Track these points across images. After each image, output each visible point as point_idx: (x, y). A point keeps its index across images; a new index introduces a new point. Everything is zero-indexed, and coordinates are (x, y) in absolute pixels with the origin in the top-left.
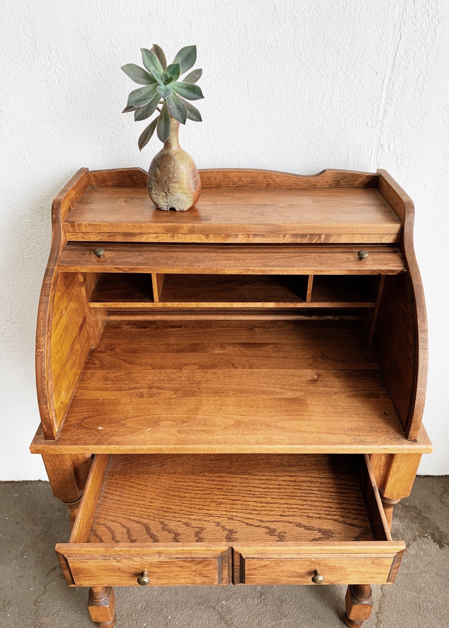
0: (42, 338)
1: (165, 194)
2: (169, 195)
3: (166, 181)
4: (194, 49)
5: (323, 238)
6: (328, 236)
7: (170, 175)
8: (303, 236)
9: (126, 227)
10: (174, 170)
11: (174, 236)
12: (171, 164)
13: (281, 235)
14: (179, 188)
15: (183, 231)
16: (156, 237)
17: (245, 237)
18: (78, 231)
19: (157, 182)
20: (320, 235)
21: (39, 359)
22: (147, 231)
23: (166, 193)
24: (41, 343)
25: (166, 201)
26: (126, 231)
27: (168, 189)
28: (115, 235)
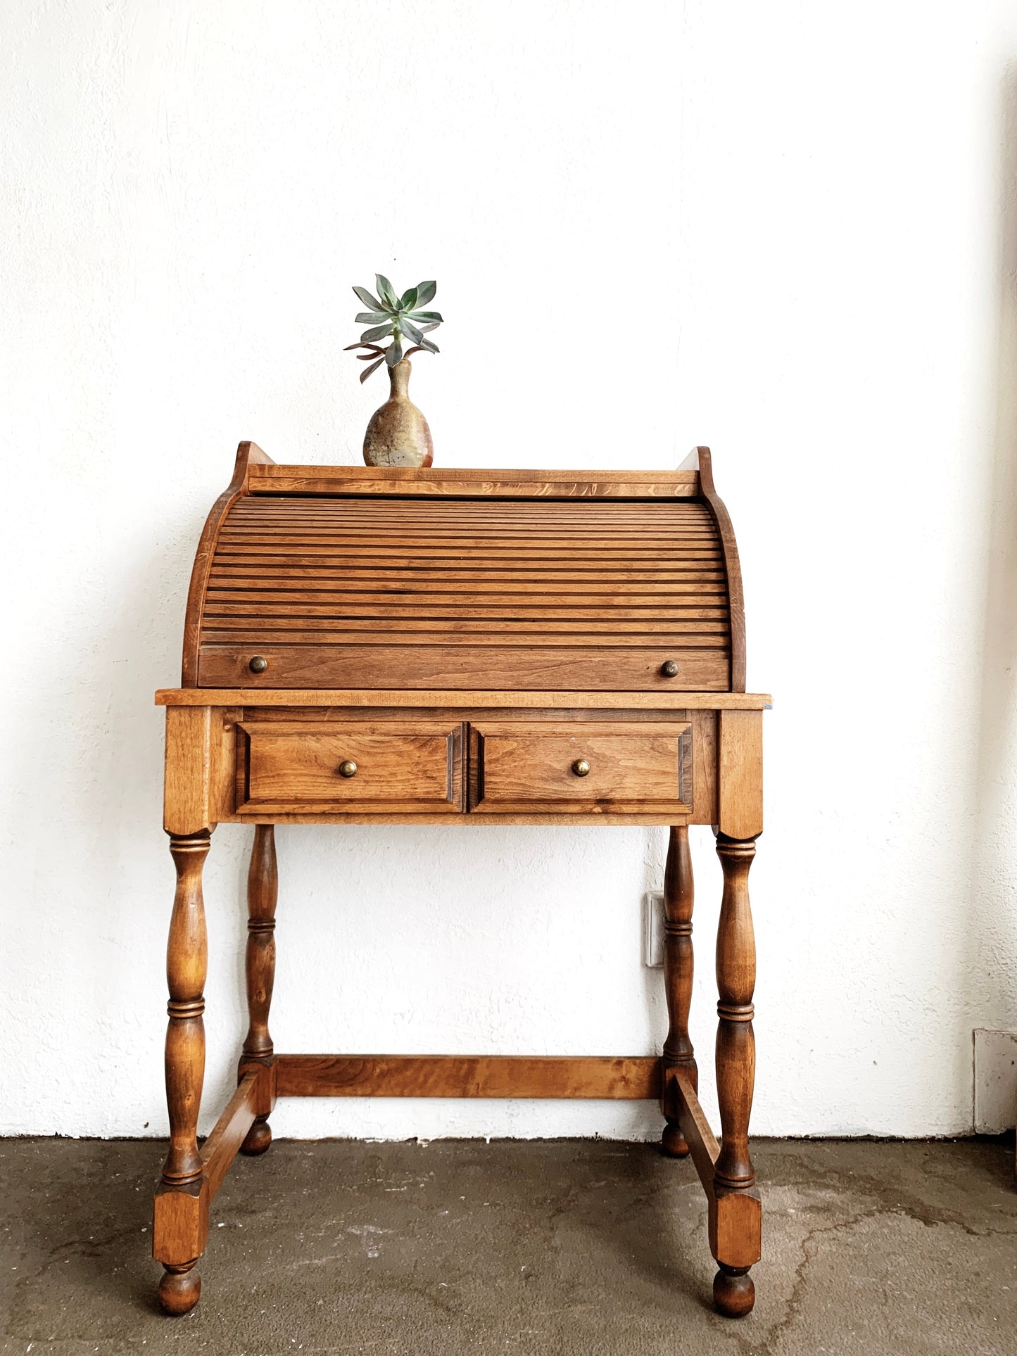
0: (207, 543)
1: (387, 448)
2: (392, 449)
3: (389, 431)
4: (434, 284)
5: (595, 489)
6: (601, 486)
7: (395, 423)
8: (568, 485)
9: (332, 471)
10: (400, 417)
11: (395, 484)
12: (398, 410)
13: (538, 484)
14: (405, 440)
15: (407, 478)
16: (371, 486)
17: (491, 487)
18: (267, 476)
19: (378, 433)
20: (590, 485)
21: (199, 564)
22: (359, 477)
23: (388, 446)
24: (205, 547)
25: (387, 460)
26: (331, 476)
27: (392, 441)
28: (316, 483)
